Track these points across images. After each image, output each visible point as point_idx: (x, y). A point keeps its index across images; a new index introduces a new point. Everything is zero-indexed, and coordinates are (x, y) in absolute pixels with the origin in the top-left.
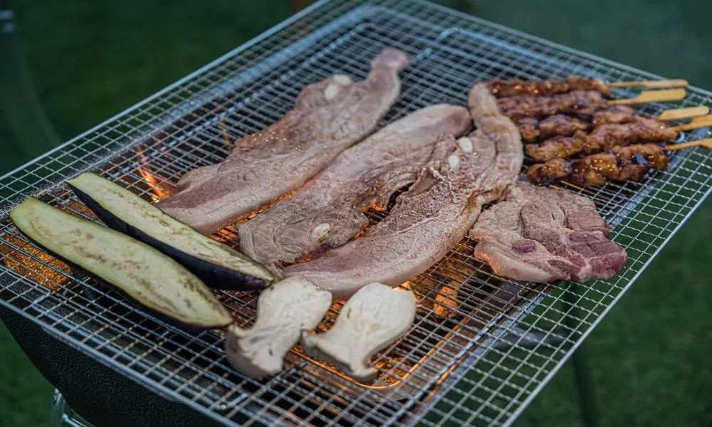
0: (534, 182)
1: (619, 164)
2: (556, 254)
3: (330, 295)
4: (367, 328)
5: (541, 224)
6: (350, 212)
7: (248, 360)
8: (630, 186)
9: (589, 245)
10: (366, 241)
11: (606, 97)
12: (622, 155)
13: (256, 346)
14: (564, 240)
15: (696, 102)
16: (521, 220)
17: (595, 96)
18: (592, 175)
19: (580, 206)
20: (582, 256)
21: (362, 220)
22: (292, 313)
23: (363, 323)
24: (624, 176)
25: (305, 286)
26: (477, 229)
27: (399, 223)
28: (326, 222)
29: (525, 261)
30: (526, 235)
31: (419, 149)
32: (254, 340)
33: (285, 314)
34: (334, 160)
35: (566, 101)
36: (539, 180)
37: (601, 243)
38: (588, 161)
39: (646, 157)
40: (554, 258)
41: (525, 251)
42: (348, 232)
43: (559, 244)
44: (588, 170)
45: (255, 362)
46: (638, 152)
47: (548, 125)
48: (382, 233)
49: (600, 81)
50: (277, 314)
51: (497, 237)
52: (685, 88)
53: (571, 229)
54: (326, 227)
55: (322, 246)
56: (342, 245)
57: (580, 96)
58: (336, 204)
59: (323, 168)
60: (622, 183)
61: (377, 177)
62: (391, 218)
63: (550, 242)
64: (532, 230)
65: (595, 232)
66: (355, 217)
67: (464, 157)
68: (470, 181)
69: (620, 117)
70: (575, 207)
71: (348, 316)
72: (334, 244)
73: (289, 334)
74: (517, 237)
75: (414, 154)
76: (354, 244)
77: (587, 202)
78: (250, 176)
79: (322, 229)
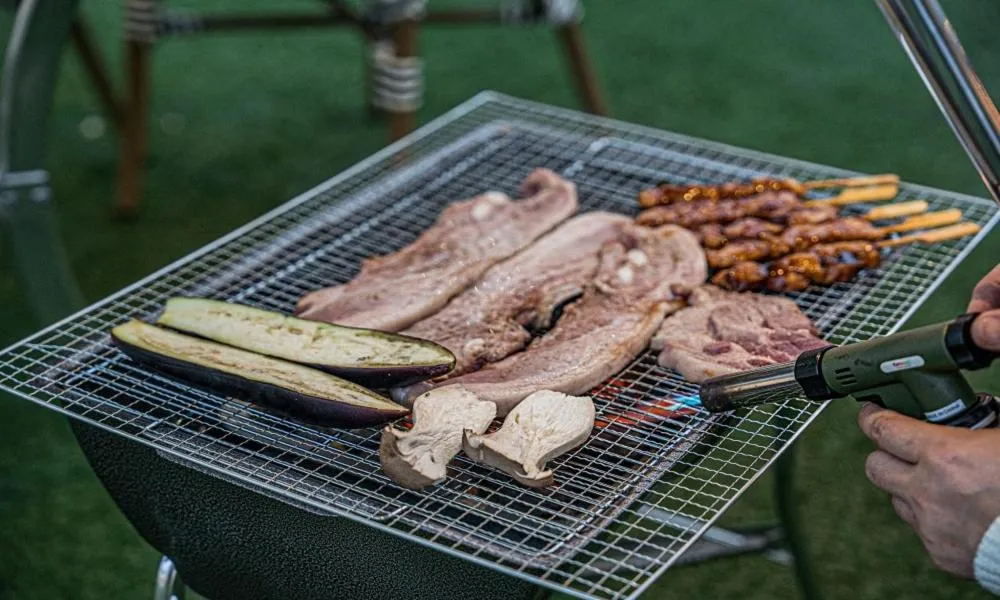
0: (723, 287)
1: (824, 264)
2: (756, 354)
3: (494, 405)
4: (539, 434)
5: (734, 326)
6: (505, 326)
7: (409, 466)
8: (839, 289)
9: (793, 344)
10: (528, 354)
11: (800, 197)
12: (826, 253)
13: (417, 451)
14: (763, 340)
15: (912, 197)
16: (711, 324)
17: (788, 197)
18: (792, 277)
19: (780, 308)
20: (786, 354)
21: (521, 333)
22: (452, 420)
23: (535, 430)
24: (830, 278)
25: (464, 395)
26: (660, 336)
27: (568, 335)
28: (480, 337)
29: (719, 362)
30: (720, 338)
31: (579, 260)
32: (414, 444)
33: (445, 420)
34: (482, 277)
35: (753, 204)
36: (728, 286)
37: (808, 340)
38: (785, 262)
39: (855, 255)
40: (754, 357)
41: (719, 352)
42: (506, 346)
43: (757, 344)
44: (786, 273)
45: (416, 468)
46: (844, 249)
47: (736, 229)
48: (548, 345)
49: (793, 183)
50: (436, 421)
51: (685, 343)
52: (896, 184)
53: (772, 328)
54: (480, 341)
55: (477, 360)
56: (502, 359)
57: (769, 198)
58: (488, 320)
59: (469, 286)
60: (828, 286)
61: (534, 291)
62: (559, 330)
63: (748, 342)
64: (725, 333)
65: (800, 331)
66: (512, 330)
67: (638, 269)
68: (648, 290)
69: (821, 216)
70: (775, 309)
71: (517, 421)
72: (491, 357)
73: (452, 441)
74: (709, 340)
75: (573, 267)
76: (514, 359)
77: (786, 303)
78: (382, 296)
79: (474, 345)
